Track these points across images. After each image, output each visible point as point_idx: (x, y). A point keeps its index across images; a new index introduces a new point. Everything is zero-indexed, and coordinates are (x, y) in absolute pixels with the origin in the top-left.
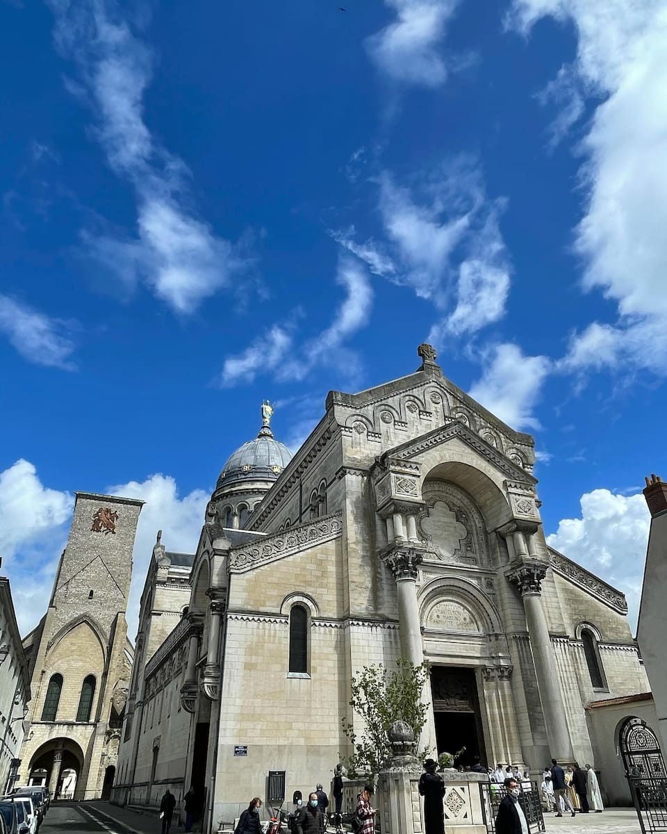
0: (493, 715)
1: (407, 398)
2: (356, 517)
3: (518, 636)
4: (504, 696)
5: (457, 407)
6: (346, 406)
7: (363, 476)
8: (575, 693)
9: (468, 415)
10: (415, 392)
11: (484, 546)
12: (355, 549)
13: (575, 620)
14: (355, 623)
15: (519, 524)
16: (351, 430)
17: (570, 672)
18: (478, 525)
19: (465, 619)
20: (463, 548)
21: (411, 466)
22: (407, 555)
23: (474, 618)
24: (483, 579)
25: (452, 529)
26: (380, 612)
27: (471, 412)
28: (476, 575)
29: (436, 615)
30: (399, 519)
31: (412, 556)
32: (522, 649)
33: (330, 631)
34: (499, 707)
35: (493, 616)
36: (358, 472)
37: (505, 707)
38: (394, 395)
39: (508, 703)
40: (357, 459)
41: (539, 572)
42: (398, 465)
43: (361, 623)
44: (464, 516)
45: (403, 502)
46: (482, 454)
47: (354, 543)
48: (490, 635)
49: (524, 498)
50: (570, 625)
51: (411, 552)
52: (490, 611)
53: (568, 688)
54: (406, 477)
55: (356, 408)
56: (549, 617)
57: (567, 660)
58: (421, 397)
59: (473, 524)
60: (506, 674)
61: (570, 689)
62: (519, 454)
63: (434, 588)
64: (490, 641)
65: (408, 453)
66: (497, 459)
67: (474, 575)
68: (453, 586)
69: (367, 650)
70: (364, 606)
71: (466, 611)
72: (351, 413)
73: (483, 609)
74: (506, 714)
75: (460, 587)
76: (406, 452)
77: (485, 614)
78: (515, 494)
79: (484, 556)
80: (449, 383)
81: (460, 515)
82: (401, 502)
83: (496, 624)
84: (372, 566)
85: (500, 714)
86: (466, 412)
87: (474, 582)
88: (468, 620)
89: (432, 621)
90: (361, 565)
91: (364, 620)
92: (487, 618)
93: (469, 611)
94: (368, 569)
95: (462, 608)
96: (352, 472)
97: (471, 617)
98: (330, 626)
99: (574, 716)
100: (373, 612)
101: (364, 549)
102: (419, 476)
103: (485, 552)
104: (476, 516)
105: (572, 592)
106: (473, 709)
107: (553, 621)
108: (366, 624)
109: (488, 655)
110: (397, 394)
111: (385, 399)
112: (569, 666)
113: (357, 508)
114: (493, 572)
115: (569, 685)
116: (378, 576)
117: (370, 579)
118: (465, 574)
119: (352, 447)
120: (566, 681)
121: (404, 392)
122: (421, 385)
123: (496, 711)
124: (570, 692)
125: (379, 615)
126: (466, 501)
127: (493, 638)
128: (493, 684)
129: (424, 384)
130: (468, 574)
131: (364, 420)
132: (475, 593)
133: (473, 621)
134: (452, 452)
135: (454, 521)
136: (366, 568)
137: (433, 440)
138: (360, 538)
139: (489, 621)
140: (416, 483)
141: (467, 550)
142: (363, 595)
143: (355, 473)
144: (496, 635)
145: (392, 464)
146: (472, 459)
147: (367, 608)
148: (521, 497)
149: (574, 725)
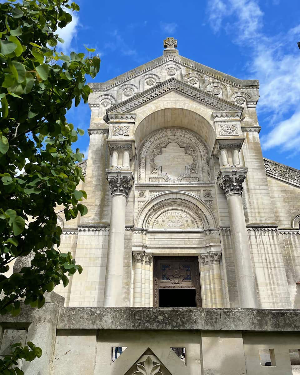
0: (206, 290)
1: (147, 76)
2: (94, 160)
3: (224, 229)
4: (213, 275)
5: (189, 74)
6: (96, 91)
7: (104, 134)
8: (280, 270)
9: (199, 77)
10: (154, 71)
11: (206, 168)
12: (91, 181)
13: (293, 213)
14: (82, 229)
15: (221, 143)
16: (98, 106)
17: (276, 254)
18: (202, 153)
19: (187, 221)
20: (188, 172)
21: (127, 117)
22: (116, 178)
23: (195, 220)
24: (202, 191)
25: (180, 160)
26: (103, 221)
27: (201, 74)
28: (196, 189)
29: (161, 220)
30: (115, 154)
31: (120, 178)
32: (228, 238)
33: (70, 237)
34: (210, 284)
35: (209, 217)
36: (99, 132)
37: (214, 284)
38: (136, 77)
39: (216, 280)
40: (101, 123)
41: (237, 177)
42: (117, 118)
43: (87, 229)
44: (191, 149)
45: (118, 142)
46: (194, 98)
47: (90, 177)
48: (205, 231)
49: (229, 123)
50: (287, 218)
51: (119, 175)
52: (207, 214)
53: (272, 266)
54: (121, 125)
55: (103, 91)
56: (259, 212)
57: (274, 244)
58: (158, 74)
59: (199, 153)
60: (215, 258)
61: (275, 268)
62: (244, 96)
63: (158, 201)
64: (206, 234)
65: (126, 108)
66: (206, 99)
67: (194, 189)
68: (176, 199)
69: (89, 246)
70: (91, 218)
71: (188, 215)
72: (100, 95)
73: (201, 213)
74: (214, 288)
75: (182, 199)
76: (124, 109)
77: (203, 216)
78: (221, 122)
79: (206, 175)
80: (182, 59)
81: (188, 149)
82: (116, 142)
83: (211, 221)
84: (102, 191)
85: (211, 289)
86: (196, 75)
87: (193, 194)
88: (190, 222)
89: (158, 224)
90: (93, 191)
91: (90, 227)
92: (205, 219)
93: (191, 216)
94: (99, 193)
95: (185, 214)
96: (95, 132)
97: (193, 220)
98: (71, 233)
99: (277, 289)
100: (98, 221)
101: (98, 180)
102: (134, 123)
103: (207, 172)
104: (201, 147)
105: (292, 192)
106: (195, 286)
107: (263, 215)
108: (91, 229)
109: (204, 246)
110: (138, 76)
111: (128, 81)
112: (275, 249)
113: (96, 155)
114: (211, 185)
115: (274, 264)
116: (107, 197)
117: (99, 200)
118: (186, 189)
119: (98, 116)
120: (271, 261)
121: (144, 73)
122: (160, 66)
123: (208, 287)
124: (275, 270)
125: (103, 223)
126: (194, 139)
127: (208, 233)
128: (207, 267)
129: (162, 64)
130: (189, 189)
131: (109, 97)
132: (195, 202)
133: (194, 221)
134: (167, 102)
135: (183, 154)
136: (97, 192)
137: (149, 97)
138: (95, 173)
139: (206, 221)
140: (130, 128)
141: (191, 173)
142: (93, 210)
143: (97, 133)
144: (210, 230)
145: (112, 118)
146: (185, 104)
147: (93, 219)
148: (226, 123)
149: (276, 296)
